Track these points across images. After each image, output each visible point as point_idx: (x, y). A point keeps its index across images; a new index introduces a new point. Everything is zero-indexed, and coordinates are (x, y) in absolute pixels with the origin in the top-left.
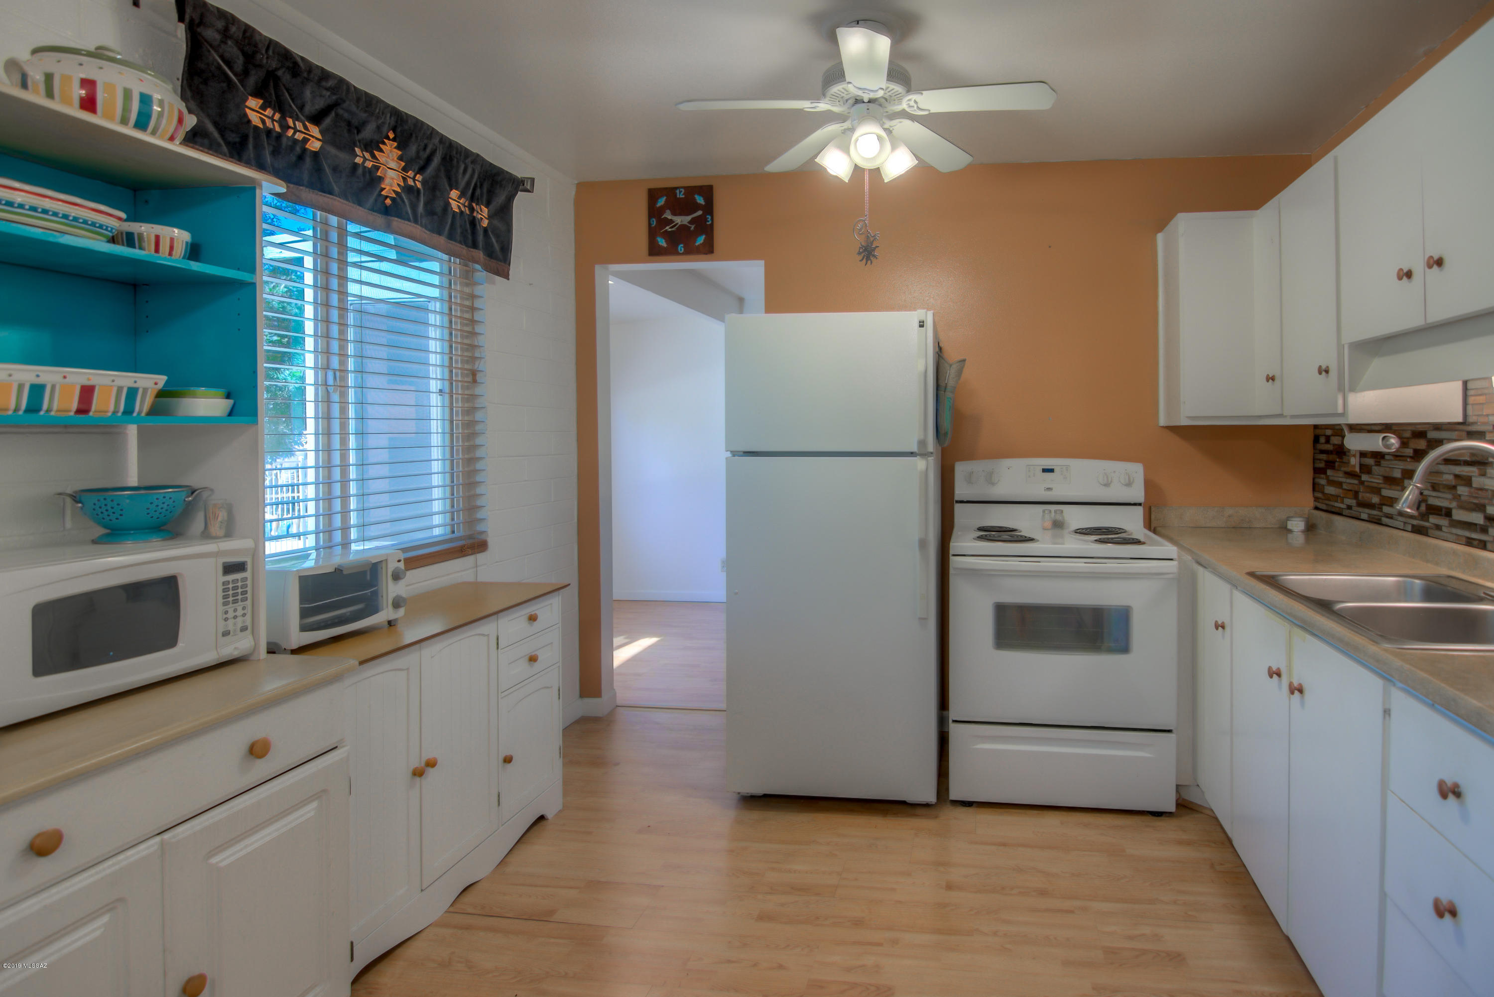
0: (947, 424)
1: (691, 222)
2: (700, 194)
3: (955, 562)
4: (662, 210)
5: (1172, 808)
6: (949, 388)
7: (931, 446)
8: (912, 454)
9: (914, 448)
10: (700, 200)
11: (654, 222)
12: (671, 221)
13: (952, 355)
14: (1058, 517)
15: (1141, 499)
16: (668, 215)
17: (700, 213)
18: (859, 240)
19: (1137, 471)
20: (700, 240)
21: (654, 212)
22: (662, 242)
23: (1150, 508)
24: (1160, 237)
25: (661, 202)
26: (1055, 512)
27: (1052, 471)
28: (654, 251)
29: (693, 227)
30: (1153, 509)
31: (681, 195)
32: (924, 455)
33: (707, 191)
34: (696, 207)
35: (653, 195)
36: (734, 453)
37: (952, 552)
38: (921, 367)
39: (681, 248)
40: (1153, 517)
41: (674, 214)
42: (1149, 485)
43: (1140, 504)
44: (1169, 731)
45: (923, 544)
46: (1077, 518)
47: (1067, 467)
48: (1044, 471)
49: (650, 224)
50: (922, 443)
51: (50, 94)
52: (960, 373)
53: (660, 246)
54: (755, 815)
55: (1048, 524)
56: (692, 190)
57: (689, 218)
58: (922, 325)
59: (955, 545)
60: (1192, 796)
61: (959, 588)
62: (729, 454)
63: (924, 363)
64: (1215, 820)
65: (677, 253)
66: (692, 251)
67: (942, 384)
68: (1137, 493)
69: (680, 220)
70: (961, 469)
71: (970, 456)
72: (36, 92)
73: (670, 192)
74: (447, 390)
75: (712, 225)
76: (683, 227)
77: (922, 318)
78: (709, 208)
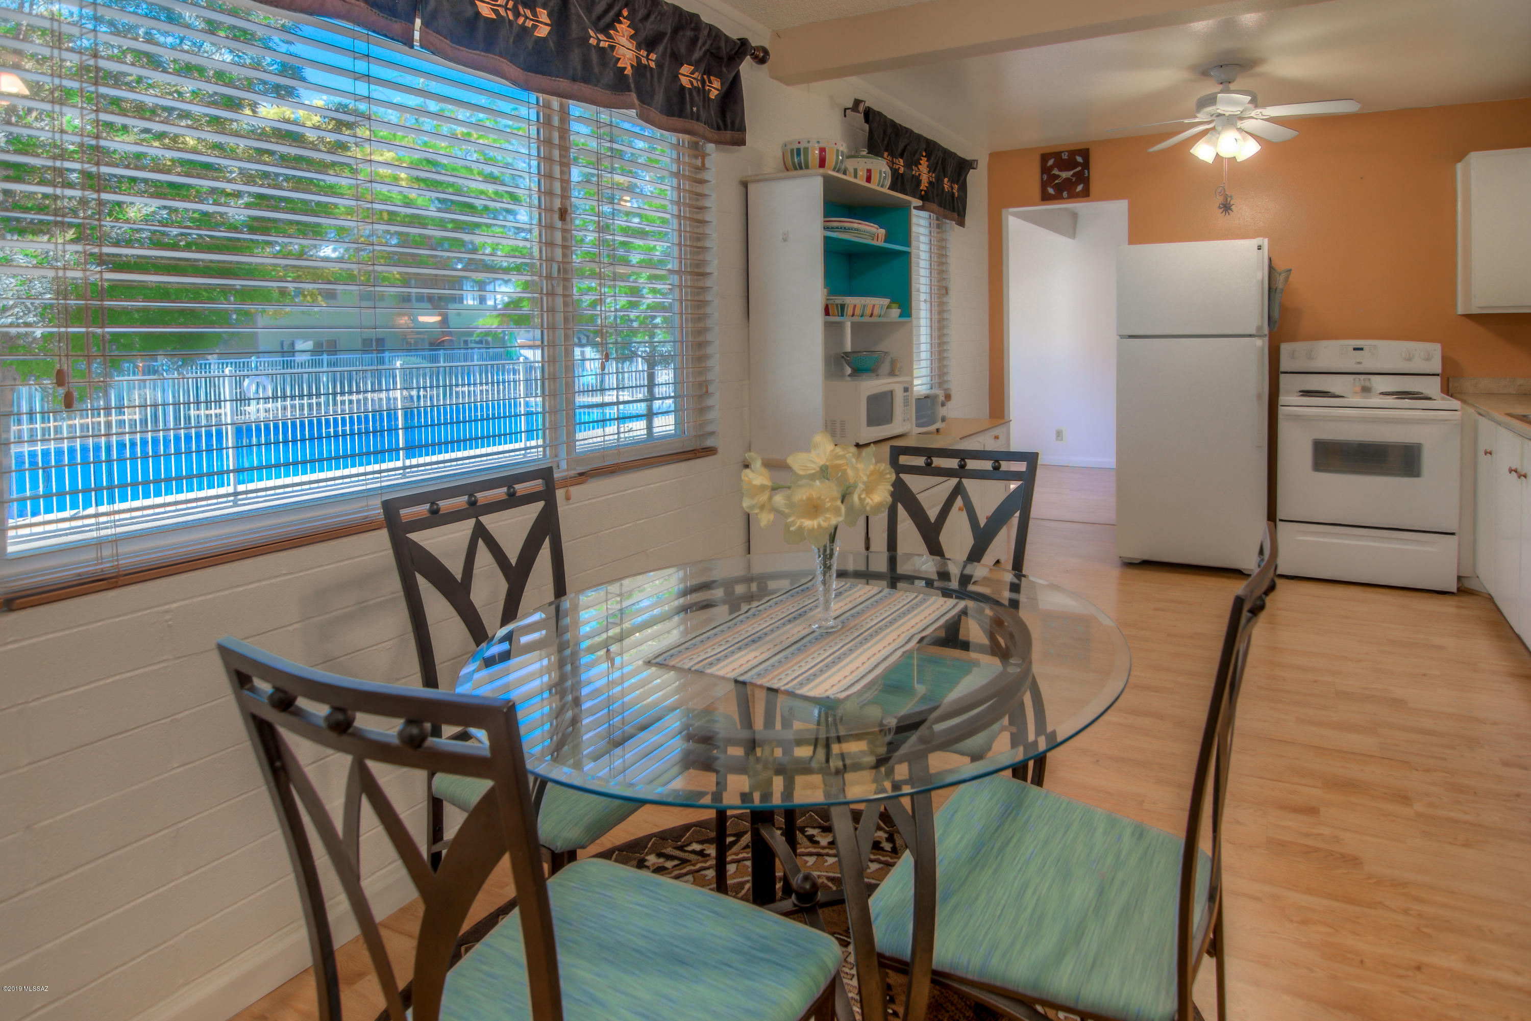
0: (1276, 314)
1: (1072, 176)
2: (1079, 155)
3: (1282, 411)
4: (1051, 168)
5: (1455, 590)
6: (1278, 290)
7: (1266, 331)
8: (1251, 336)
9: (1254, 332)
10: (1079, 159)
11: (1045, 177)
12: (1058, 176)
13: (1280, 266)
14: (1367, 384)
15: (1439, 371)
16: (1056, 172)
17: (1079, 168)
18: (1220, 200)
19: (1435, 349)
20: (1080, 188)
21: (1045, 170)
22: (1051, 191)
23: (1448, 379)
24: (1459, 166)
25: (1051, 162)
26: (1364, 380)
27: (1362, 349)
28: (1046, 198)
29: (1074, 179)
30: (1451, 379)
31: (1065, 156)
32: (1260, 336)
33: (1085, 153)
34: (1077, 164)
35: (1044, 158)
36: (1122, 337)
37: (1280, 403)
38: (1259, 277)
39: (1065, 194)
40: (1450, 385)
41: (1060, 170)
42: (1445, 360)
43: (1438, 375)
44: (1453, 534)
45: (1259, 396)
46: (1381, 384)
47: (1375, 347)
48: (1355, 349)
49: (1042, 179)
50: (1259, 328)
51: (856, 177)
52: (1287, 279)
53: (1050, 194)
54: (1134, 572)
55: (1358, 389)
56: (1073, 153)
57: (1071, 173)
58: (1259, 248)
59: (1283, 399)
60: (1472, 585)
61: (1285, 429)
62: (1118, 337)
63: (1262, 274)
64: (1491, 599)
65: (1062, 198)
66: (1073, 196)
67: (1273, 287)
68: (1436, 366)
69: (1065, 175)
70: (1286, 349)
71: (1292, 339)
72: (850, 176)
73: (1057, 155)
74: (928, 299)
75: (1088, 177)
76: (1067, 180)
77: (1260, 243)
78: (1086, 165)
